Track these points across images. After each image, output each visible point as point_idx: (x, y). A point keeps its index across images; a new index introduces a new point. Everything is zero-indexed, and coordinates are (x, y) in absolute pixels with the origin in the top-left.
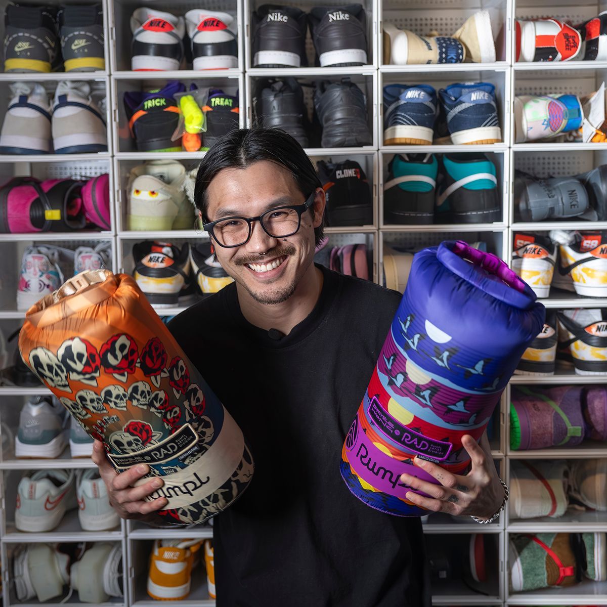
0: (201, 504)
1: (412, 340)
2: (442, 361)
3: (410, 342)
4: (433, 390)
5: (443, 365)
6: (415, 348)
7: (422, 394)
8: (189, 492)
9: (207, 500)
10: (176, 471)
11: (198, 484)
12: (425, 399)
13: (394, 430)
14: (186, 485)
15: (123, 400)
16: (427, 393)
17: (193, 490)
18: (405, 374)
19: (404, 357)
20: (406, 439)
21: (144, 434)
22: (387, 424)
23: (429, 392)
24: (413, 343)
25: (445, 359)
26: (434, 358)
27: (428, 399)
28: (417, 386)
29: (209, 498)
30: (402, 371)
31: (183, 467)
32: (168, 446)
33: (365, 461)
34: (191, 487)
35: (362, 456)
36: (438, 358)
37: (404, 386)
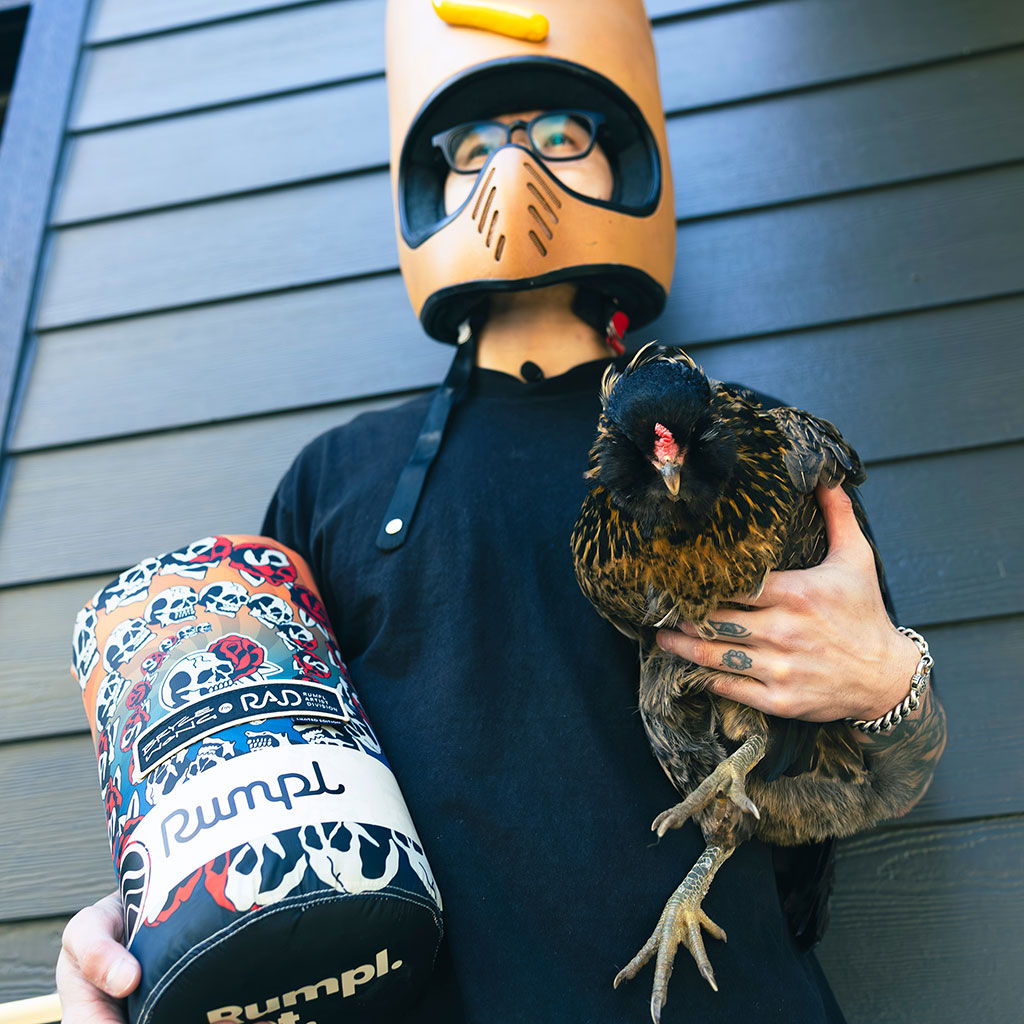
0: (302, 836)
8: (285, 798)
9: (320, 831)
10: (276, 743)
11: (315, 786)
14: (286, 780)
15: (236, 603)
17: (296, 795)
21: (246, 661)
29: (328, 827)
31: (296, 740)
32: (284, 692)
34: (294, 786)
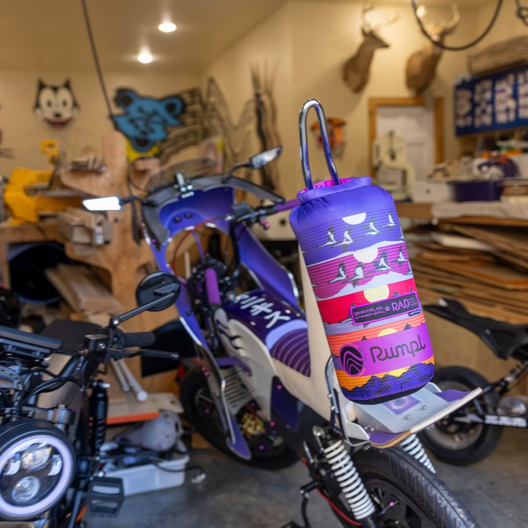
1: (345, 240)
2: (373, 231)
3: (345, 243)
4: (383, 255)
5: (376, 233)
6: (351, 241)
7: (380, 265)
12: (384, 267)
13: (384, 310)
16: (382, 262)
18: (360, 264)
19: (350, 255)
20: (396, 308)
22: (377, 311)
23: (382, 259)
24: (348, 240)
25: (374, 228)
26: (368, 234)
27: (385, 265)
28: (374, 262)
30: (356, 265)
33: (383, 355)
35: (378, 356)
36: (370, 231)
37: (366, 272)
